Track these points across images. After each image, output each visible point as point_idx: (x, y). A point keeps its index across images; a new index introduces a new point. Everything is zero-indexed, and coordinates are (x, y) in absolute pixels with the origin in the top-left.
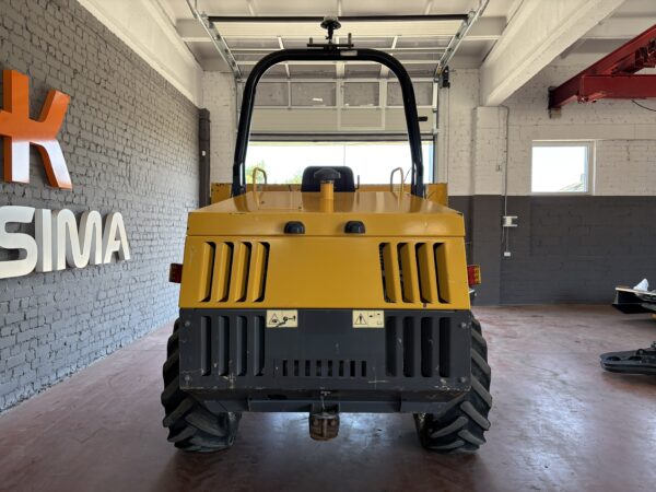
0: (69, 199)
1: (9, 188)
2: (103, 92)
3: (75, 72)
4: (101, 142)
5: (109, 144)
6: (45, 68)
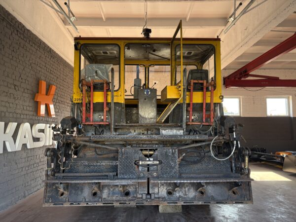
0: (53, 120)
1: (39, 118)
2: (65, 83)
3: (57, 78)
4: (62, 100)
5: (65, 100)
6: (50, 78)
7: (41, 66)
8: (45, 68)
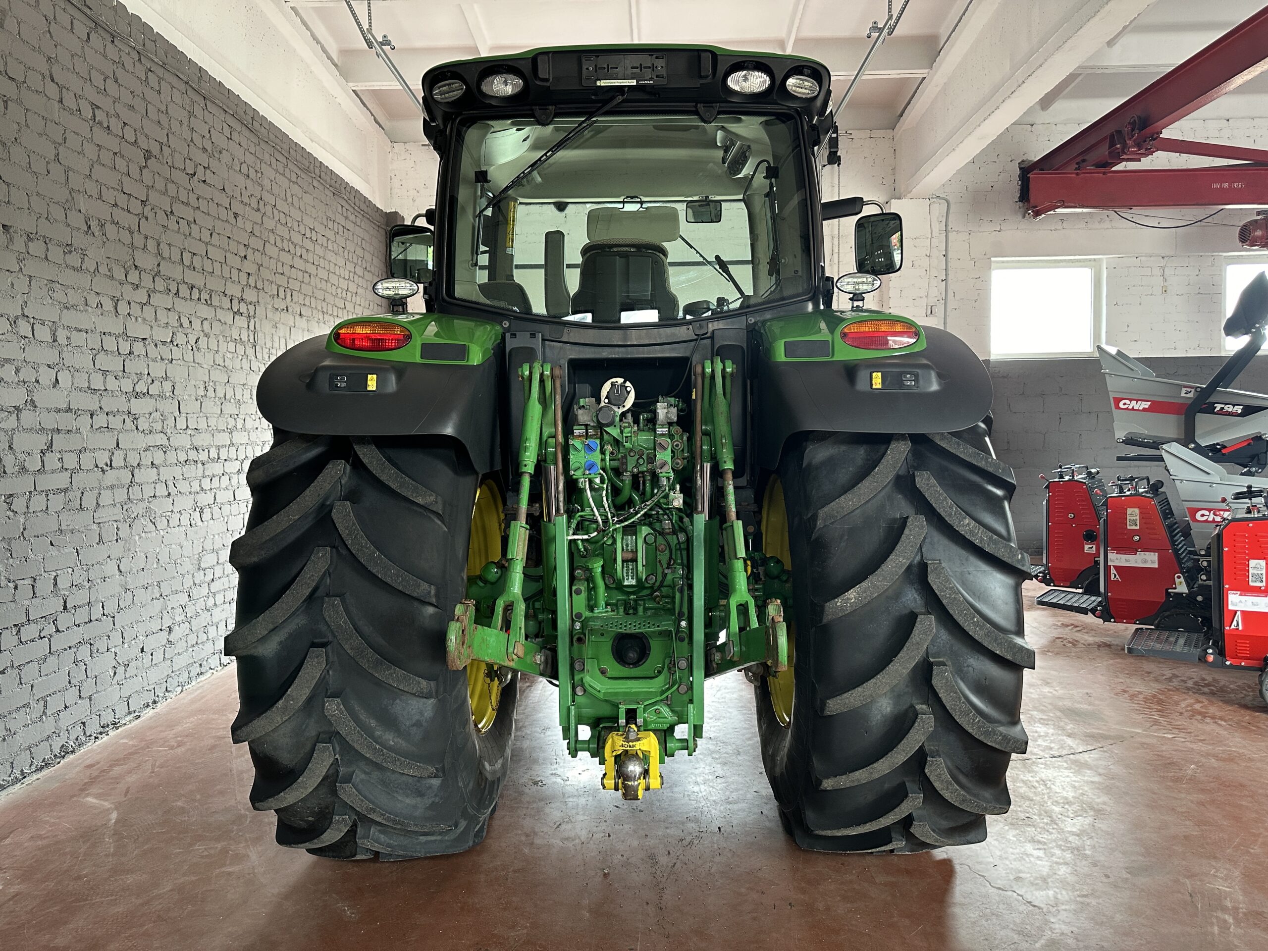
6: (90, 150)
7: (16, 71)
8: (52, 90)
